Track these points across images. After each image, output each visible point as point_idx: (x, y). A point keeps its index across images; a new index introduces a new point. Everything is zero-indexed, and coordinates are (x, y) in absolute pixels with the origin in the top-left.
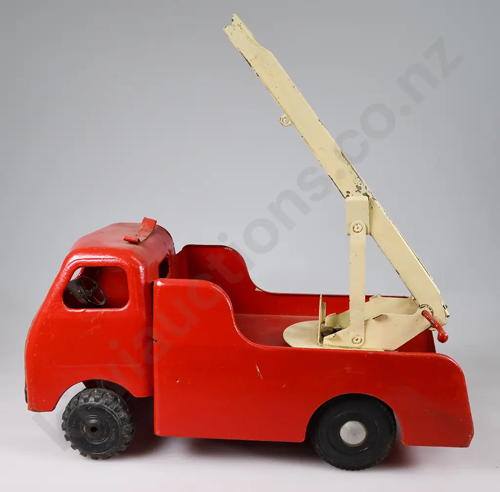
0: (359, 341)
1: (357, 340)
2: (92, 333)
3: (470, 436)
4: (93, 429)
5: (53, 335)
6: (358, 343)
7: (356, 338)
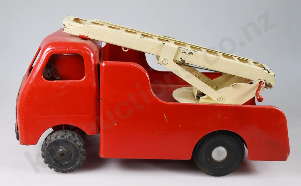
0: (221, 100)
1: (220, 99)
2: (62, 96)
3: (288, 154)
4: (62, 155)
5: (37, 97)
6: (221, 101)
7: (220, 98)
